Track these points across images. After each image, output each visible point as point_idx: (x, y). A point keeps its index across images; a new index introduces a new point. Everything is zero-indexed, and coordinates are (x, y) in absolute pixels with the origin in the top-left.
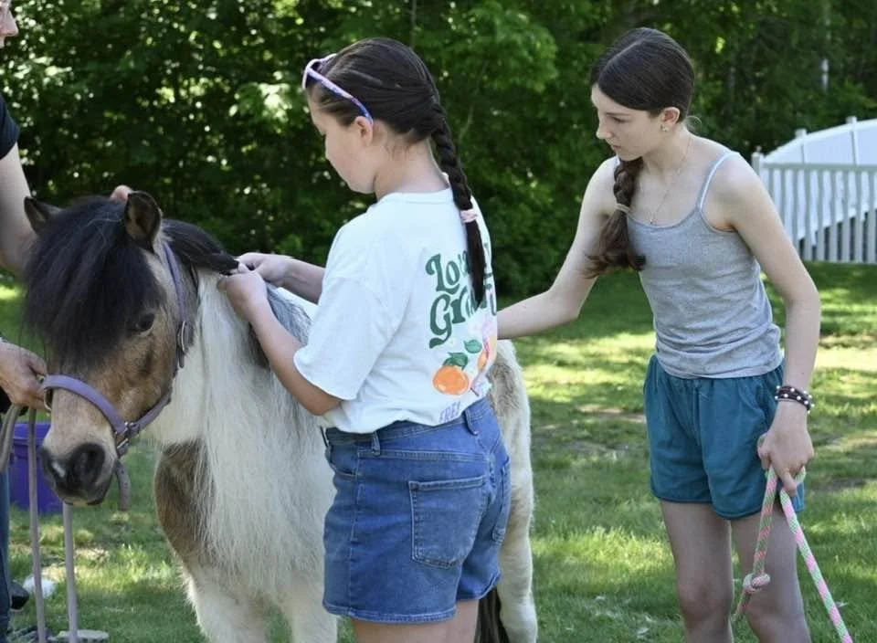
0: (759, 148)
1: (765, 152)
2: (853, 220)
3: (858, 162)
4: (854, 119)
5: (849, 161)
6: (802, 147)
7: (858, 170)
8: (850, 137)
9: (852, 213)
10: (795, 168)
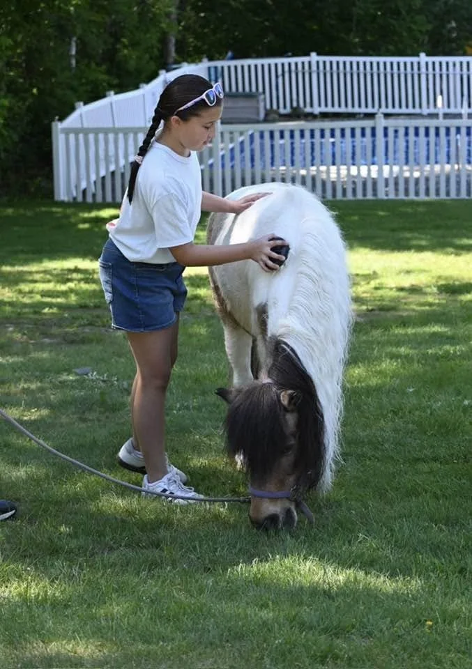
0: (57, 118)
1: (61, 119)
2: (113, 173)
3: (116, 126)
4: (112, 93)
5: (110, 125)
6: (81, 115)
7: (116, 131)
8: (109, 106)
9: (112, 168)
10: (76, 132)
